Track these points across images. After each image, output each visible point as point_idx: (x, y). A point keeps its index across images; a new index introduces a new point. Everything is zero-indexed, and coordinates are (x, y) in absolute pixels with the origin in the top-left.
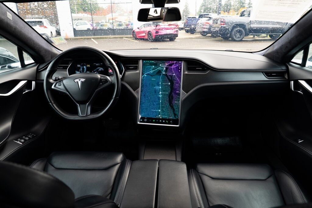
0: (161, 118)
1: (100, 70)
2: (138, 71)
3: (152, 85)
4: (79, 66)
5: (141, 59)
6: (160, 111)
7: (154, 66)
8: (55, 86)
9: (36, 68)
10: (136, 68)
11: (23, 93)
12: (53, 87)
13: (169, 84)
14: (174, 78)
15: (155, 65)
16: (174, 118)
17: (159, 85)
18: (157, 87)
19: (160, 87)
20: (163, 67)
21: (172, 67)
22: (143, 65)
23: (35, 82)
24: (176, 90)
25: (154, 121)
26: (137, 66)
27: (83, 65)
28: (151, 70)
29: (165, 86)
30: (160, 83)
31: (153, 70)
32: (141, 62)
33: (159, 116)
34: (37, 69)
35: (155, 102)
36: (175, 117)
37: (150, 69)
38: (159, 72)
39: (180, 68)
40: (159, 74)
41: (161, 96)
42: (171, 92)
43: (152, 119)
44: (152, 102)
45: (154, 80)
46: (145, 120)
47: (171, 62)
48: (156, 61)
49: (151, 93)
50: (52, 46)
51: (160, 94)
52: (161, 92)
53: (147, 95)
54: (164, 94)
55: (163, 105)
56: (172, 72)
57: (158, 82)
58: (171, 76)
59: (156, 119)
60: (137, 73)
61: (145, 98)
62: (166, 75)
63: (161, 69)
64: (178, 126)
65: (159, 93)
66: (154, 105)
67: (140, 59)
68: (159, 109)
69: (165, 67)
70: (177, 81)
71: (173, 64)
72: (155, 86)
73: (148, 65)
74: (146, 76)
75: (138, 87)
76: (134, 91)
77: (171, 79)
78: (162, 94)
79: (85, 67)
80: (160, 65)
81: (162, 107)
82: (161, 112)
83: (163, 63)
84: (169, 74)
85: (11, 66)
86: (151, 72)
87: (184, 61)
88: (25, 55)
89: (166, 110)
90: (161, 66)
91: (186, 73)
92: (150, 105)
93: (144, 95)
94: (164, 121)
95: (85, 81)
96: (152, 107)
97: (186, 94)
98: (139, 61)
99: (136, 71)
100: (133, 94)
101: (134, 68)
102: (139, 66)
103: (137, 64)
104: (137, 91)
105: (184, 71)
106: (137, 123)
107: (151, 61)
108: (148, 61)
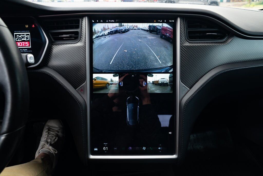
2: (79, 44)
5: (84, 16)
10: (76, 37)
26: (77, 33)
32: (85, 22)
46: (104, 148)
60: (79, 48)
64: (174, 156)
67: (82, 17)
75: (84, 79)
76: (75, 88)
87: (181, 17)
91: (187, 44)
97: (189, 90)
98: (81, 20)
99: (77, 44)
100: (74, 96)
101: (70, 37)
102: (81, 31)
103: (77, 27)
104: (82, 89)
105: (183, 41)
106: (88, 156)
107: (108, 21)
108: (102, 21)
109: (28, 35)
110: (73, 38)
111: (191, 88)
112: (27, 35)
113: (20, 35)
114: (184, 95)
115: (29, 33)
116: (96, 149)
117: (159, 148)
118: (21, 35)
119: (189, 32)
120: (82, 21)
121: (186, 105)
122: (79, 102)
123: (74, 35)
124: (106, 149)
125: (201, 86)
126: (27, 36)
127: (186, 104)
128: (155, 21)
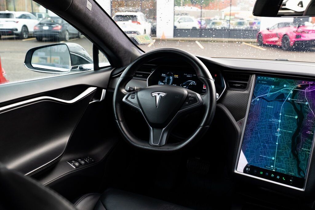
0: (274, 170)
1: (191, 84)
2: (246, 92)
3: (267, 115)
4: (163, 75)
5: (254, 74)
6: (273, 158)
7: (273, 87)
8: (127, 98)
9: (110, 72)
10: (245, 87)
11: (90, 103)
12: (124, 99)
13: (296, 117)
14: (307, 109)
15: (276, 84)
16: (297, 176)
17: (277, 117)
18: (274, 120)
19: (280, 121)
20: (289, 89)
21: (305, 91)
22: (257, 82)
23: (105, 90)
24: (306, 128)
25: (261, 173)
26: (246, 84)
27: (169, 75)
28: (268, 92)
29: (288, 120)
30: (280, 114)
31: (271, 92)
32: (253, 77)
33: (272, 166)
34: (112, 74)
35: (267, 143)
36: (299, 175)
37: (266, 90)
38: (281, 97)
40: (281, 100)
41: (278, 135)
42: (298, 131)
43: (259, 169)
44: (262, 142)
45: (271, 108)
47: (303, 82)
48: (279, 79)
49: (262, 128)
50: (135, 46)
51: (277, 132)
52: (279, 129)
53: (255, 130)
54: (285, 133)
55: (280, 151)
56: (303, 98)
57: (278, 112)
58: (302, 106)
59: (265, 171)
60: (245, 94)
61: (252, 134)
62: (292, 102)
63: (285, 92)
64: (302, 190)
65: (276, 129)
66: (265, 147)
67: (252, 74)
68: (273, 155)
69: (293, 89)
70: (311, 114)
71: (308, 85)
72: (270, 118)
73: (265, 84)
74: (258, 99)
75: (244, 116)
76: (237, 121)
77: (300, 110)
78: (281, 132)
79: (171, 78)
80: (285, 86)
81: (279, 154)
82: (276, 161)
83: (290, 82)
84: (298, 101)
85: (83, 67)
86: (268, 94)
88: (101, 55)
89: (284, 158)
90: (286, 87)
92: (258, 147)
93: (252, 130)
94: (278, 177)
95: (165, 97)
96: (262, 150)
98: (250, 76)
99: (244, 91)
100: (234, 126)
101: (241, 86)
102: (249, 83)
103: (247, 80)
104: (241, 122)
107: (270, 78)
108: (265, 78)
110: (243, 88)
116: (241, 168)
117: (291, 180)
120: (251, 76)
122: (236, 130)
123: (244, 85)
124: (248, 170)
128: (306, 82)
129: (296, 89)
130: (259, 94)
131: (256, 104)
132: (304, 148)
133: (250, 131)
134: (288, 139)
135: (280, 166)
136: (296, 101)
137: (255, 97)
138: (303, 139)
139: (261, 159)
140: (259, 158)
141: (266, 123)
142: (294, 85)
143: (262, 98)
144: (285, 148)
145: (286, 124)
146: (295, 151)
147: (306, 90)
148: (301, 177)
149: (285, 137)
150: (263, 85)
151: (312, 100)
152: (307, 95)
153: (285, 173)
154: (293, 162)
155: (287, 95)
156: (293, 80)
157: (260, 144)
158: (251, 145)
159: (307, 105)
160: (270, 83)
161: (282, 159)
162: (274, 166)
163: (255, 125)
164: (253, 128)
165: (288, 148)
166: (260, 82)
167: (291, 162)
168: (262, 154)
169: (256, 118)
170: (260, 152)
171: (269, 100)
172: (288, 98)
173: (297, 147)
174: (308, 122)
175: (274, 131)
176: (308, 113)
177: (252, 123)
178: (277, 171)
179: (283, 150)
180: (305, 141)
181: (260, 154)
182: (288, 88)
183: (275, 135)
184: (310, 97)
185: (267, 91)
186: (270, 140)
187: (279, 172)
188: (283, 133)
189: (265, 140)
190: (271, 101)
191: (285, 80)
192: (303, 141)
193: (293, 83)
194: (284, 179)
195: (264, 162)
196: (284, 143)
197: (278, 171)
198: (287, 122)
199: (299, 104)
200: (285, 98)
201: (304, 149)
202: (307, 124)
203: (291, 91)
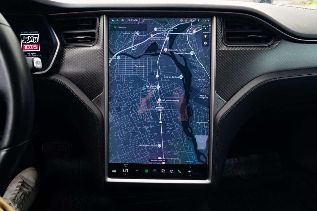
0: (164, 163)
2: (96, 48)
3: (137, 81)
5: (102, 14)
6: (159, 146)
7: (138, 33)
10: (92, 39)
13: (181, 77)
14: (193, 61)
15: (143, 29)
16: (197, 163)
17: (154, 82)
18: (149, 87)
19: (158, 87)
20: (162, 34)
21: (187, 34)
22: (111, 29)
24: (198, 92)
25: (147, 171)
26: (93, 34)
28: (131, 43)
29: (169, 83)
30: (157, 76)
31: (136, 42)
32: (103, 22)
33: (160, 158)
35: (146, 124)
36: (199, 160)
37: (127, 40)
38: (153, 49)
39: (205, 36)
40: (154, 53)
41: (160, 109)
42: (187, 97)
43: (142, 167)
44: (139, 125)
45: (142, 69)
46: (124, 170)
47: (182, 20)
48: (144, 20)
49: (134, 102)
51: (157, 105)
52: (159, 100)
53: (124, 109)
54: (169, 103)
55: (167, 132)
56: (186, 46)
57: (153, 74)
58: (185, 58)
59: (150, 167)
60: (95, 51)
61: (120, 115)
62: (171, 55)
63: (158, 39)
64: (207, 181)
65: (155, 101)
66: (143, 131)
67: (100, 15)
68: (158, 141)
69: (168, 33)
70: (200, 69)
71: (188, 25)
72: (143, 84)
73: (124, 30)
74: (119, 57)
75: (101, 89)
76: (91, 99)
77: (184, 64)
78: (163, 104)
80: (156, 29)
81: (166, 137)
82: (164, 149)
83: (162, 23)
84: (179, 51)
86: (133, 47)
87: (218, 16)
89: (175, 142)
90: (157, 32)
91: (224, 48)
92: (134, 134)
93: (119, 109)
96: (140, 136)
97: (226, 103)
98: (98, 19)
99: (93, 47)
100: (89, 108)
101: (86, 39)
102: (99, 32)
103: (94, 27)
104: (98, 100)
105: (220, 44)
106: (105, 179)
107: (131, 20)
108: (123, 20)
109: (37, 36)
110: (89, 41)
111: (228, 101)
112: (35, 36)
113: (27, 36)
114: (219, 109)
115: (38, 34)
116: (114, 171)
117: (189, 171)
118: (29, 37)
119: (227, 34)
120: (100, 19)
121: (221, 121)
122: (94, 115)
123: (90, 36)
124: (126, 171)
125: (240, 99)
126: (35, 38)
127: (222, 119)
128: (186, 21)
129: (172, 32)
130: (118, 49)
131: (117, 66)
132: (200, 121)
133: (117, 111)
134: (175, 113)
135: (172, 155)
136: (176, 52)
137: (113, 55)
138: (195, 108)
139: (142, 151)
140: (139, 150)
141: (139, 94)
142: (169, 27)
143: (124, 54)
144: (173, 126)
145: (168, 91)
146: (189, 129)
147: (188, 32)
148: (202, 164)
149: (171, 111)
150: (122, 33)
151: (198, 47)
152: (191, 40)
153: (180, 163)
154: (187, 145)
155: (162, 45)
156: (166, 19)
157: (136, 129)
158: (122, 133)
159: (193, 56)
160: (132, 28)
161: (172, 144)
162: (162, 157)
163: (122, 101)
164: (120, 104)
165: (177, 126)
166: (115, 27)
167: (185, 145)
168: (142, 144)
169: (122, 88)
170: (139, 140)
171: (136, 56)
172: (164, 49)
173: (190, 122)
174: (198, 82)
175: (152, 104)
176: (196, 68)
177: (117, 97)
178: (167, 163)
179: (171, 130)
180: (199, 110)
181: (139, 144)
182: (161, 32)
183: (155, 110)
184: (195, 43)
185: (130, 41)
186: (150, 119)
187: (171, 164)
188: (166, 105)
189: (143, 120)
190: (140, 57)
191: (153, 20)
192: (196, 111)
193: (166, 23)
194: (180, 172)
195: (147, 154)
196: (171, 119)
197: (169, 163)
198: (169, 86)
199: (181, 55)
200: (160, 50)
201: (200, 123)
202: (198, 85)
203: (167, 36)
